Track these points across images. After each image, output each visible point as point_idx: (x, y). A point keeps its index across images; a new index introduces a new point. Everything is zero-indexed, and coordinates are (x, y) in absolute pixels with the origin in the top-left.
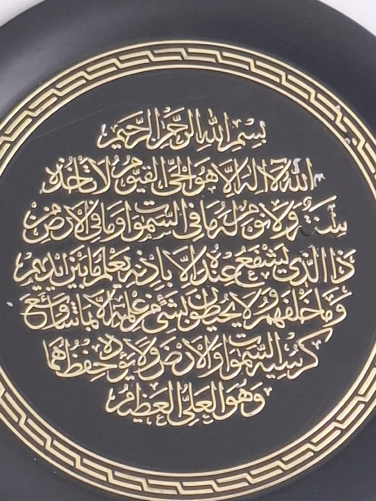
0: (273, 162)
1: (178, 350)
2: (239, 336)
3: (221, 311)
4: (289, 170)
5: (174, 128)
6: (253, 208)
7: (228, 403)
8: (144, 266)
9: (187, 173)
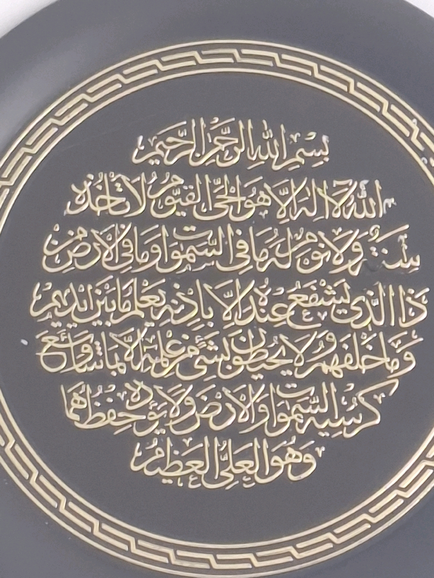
0: (336, 183)
1: (217, 400)
2: (289, 386)
3: (269, 357)
4: (354, 193)
5: (222, 142)
6: (310, 237)
7: (273, 464)
8: (181, 302)
9: (235, 195)
